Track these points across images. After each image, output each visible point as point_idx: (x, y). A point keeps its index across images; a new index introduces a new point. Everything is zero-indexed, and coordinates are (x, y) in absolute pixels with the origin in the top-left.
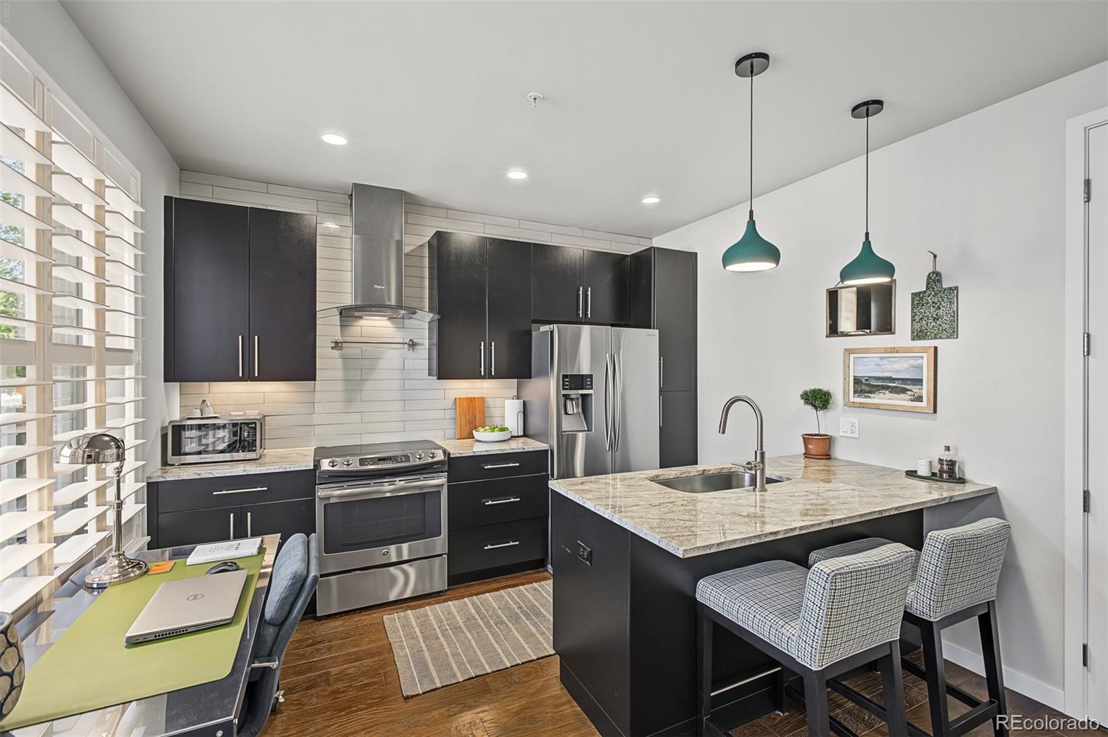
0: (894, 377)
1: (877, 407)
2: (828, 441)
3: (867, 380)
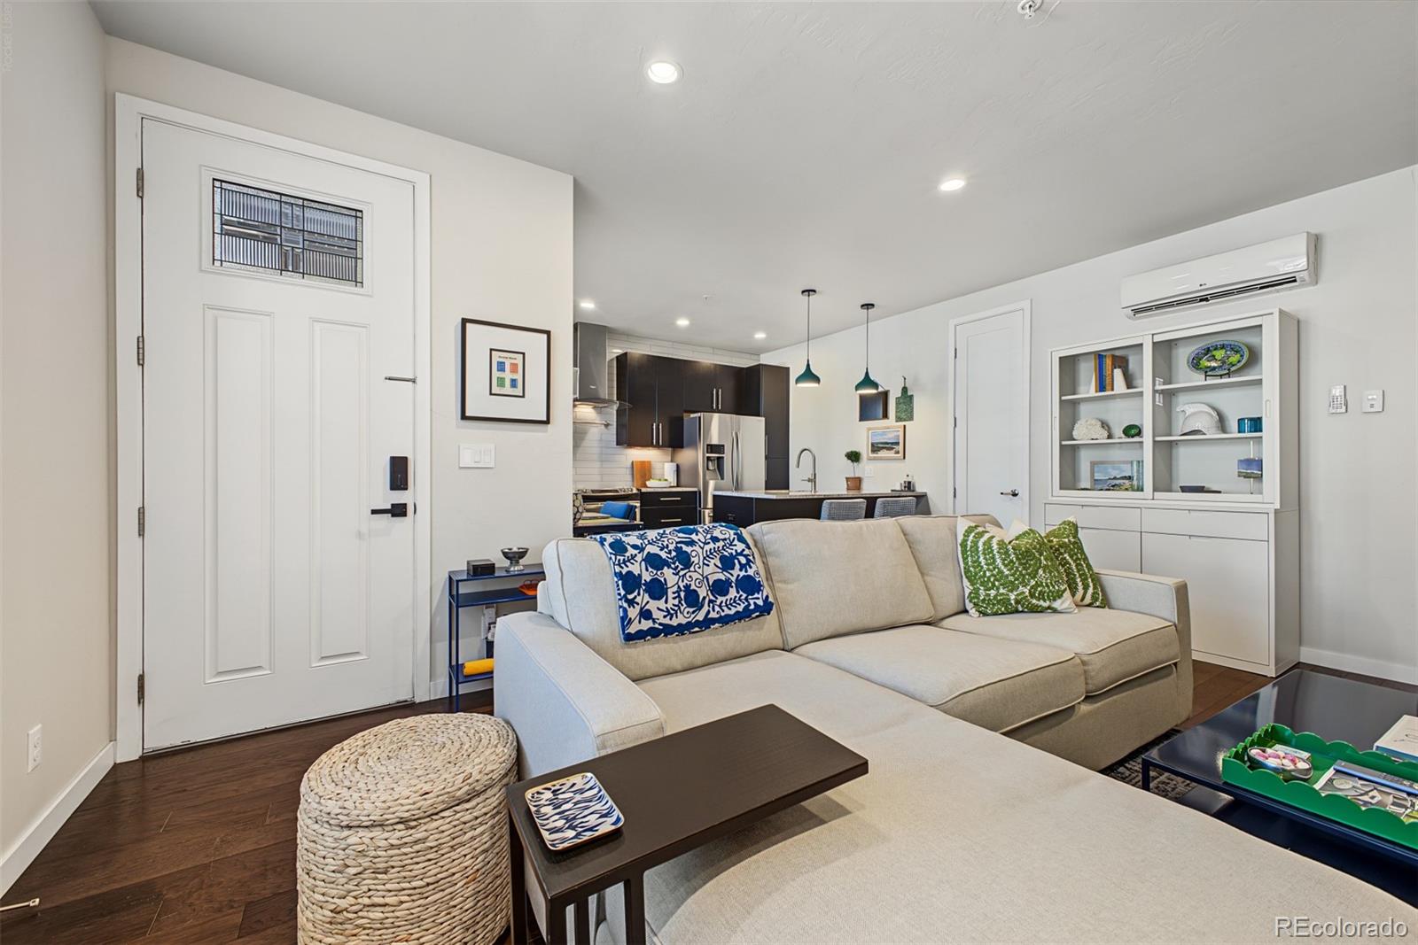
0: (888, 442)
1: (882, 459)
2: (858, 479)
3: (876, 445)
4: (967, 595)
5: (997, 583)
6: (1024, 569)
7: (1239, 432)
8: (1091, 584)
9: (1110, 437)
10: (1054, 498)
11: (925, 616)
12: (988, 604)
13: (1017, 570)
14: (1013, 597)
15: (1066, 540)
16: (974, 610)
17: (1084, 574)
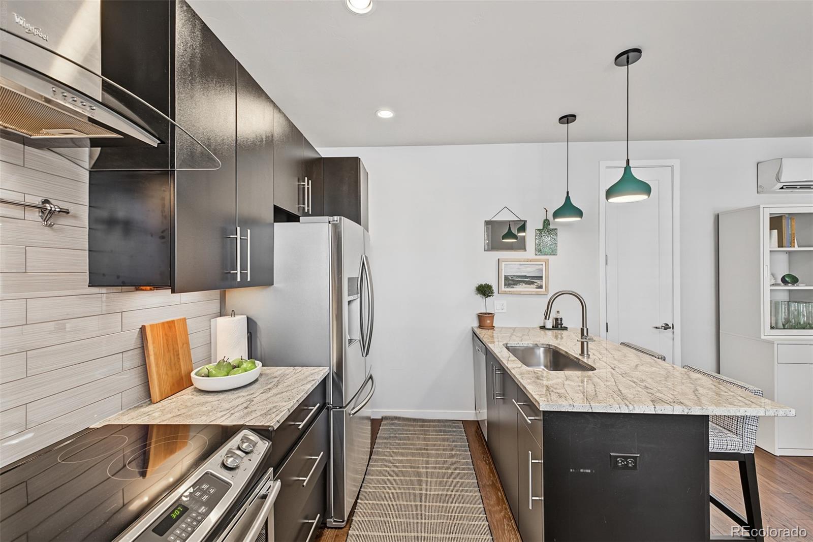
0: (527, 275)
1: (519, 294)
2: (491, 316)
3: (512, 277)
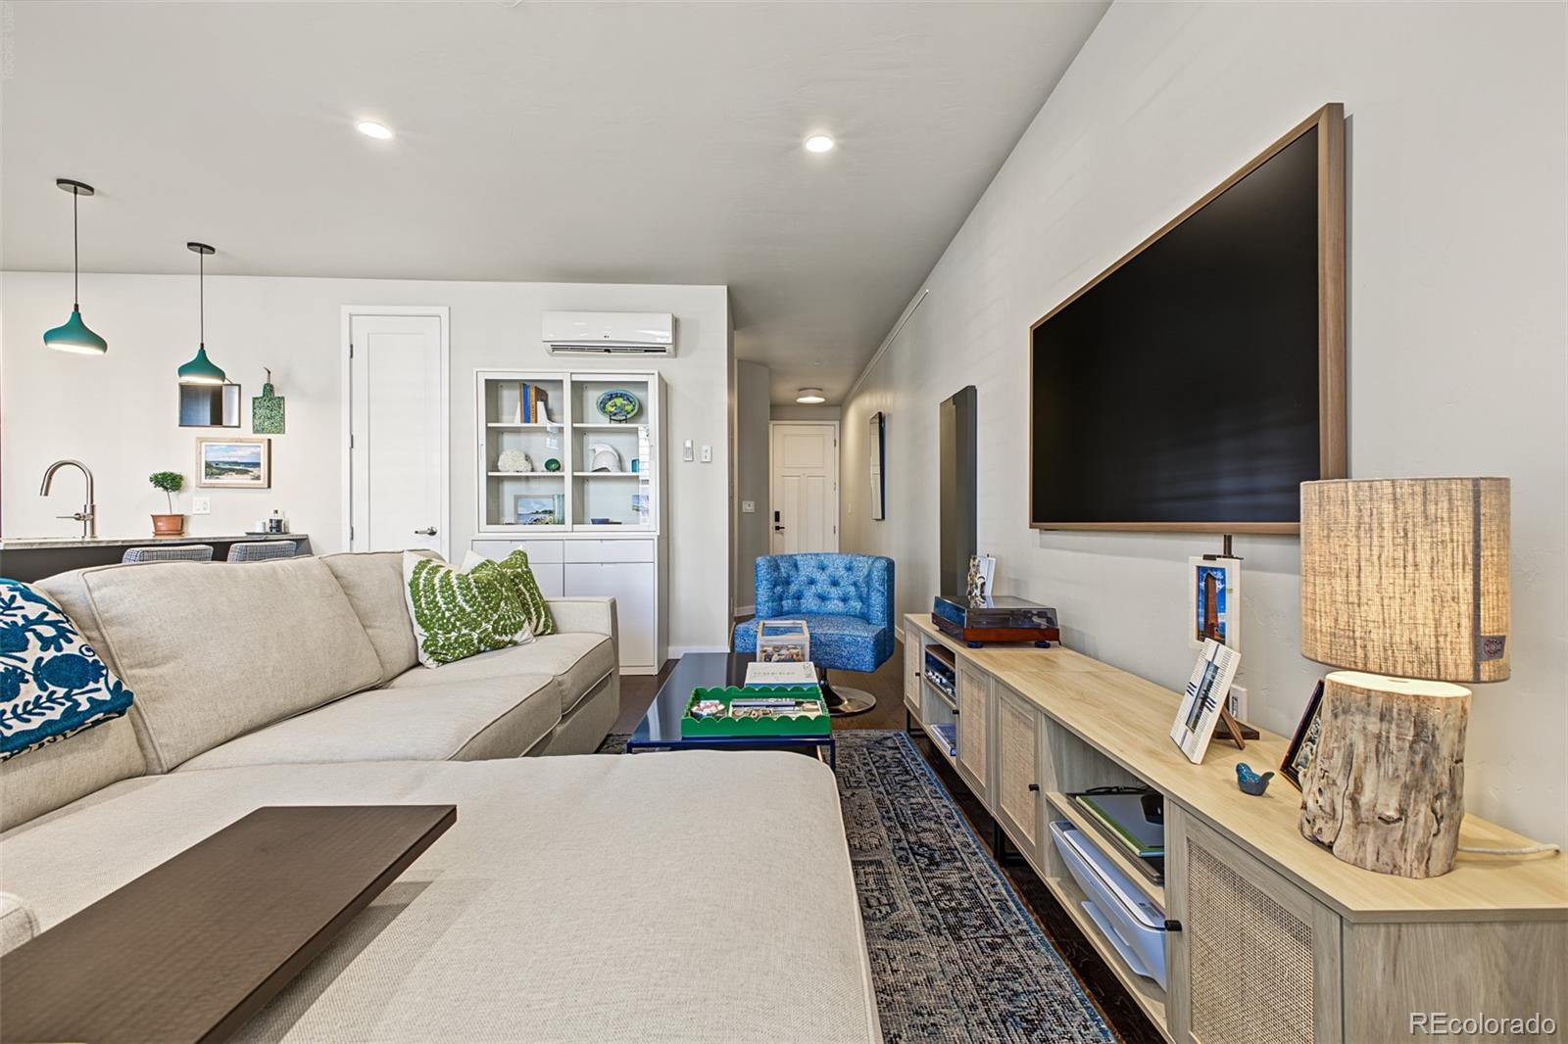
0: (239, 461)
1: (226, 487)
2: (180, 519)
3: (217, 464)
4: (420, 643)
5: (458, 623)
6: (487, 603)
7: (633, 471)
8: (543, 613)
9: (533, 470)
10: (481, 534)
11: (373, 680)
12: (448, 650)
13: (480, 605)
14: (476, 636)
15: (520, 570)
16: (431, 660)
17: (537, 603)
